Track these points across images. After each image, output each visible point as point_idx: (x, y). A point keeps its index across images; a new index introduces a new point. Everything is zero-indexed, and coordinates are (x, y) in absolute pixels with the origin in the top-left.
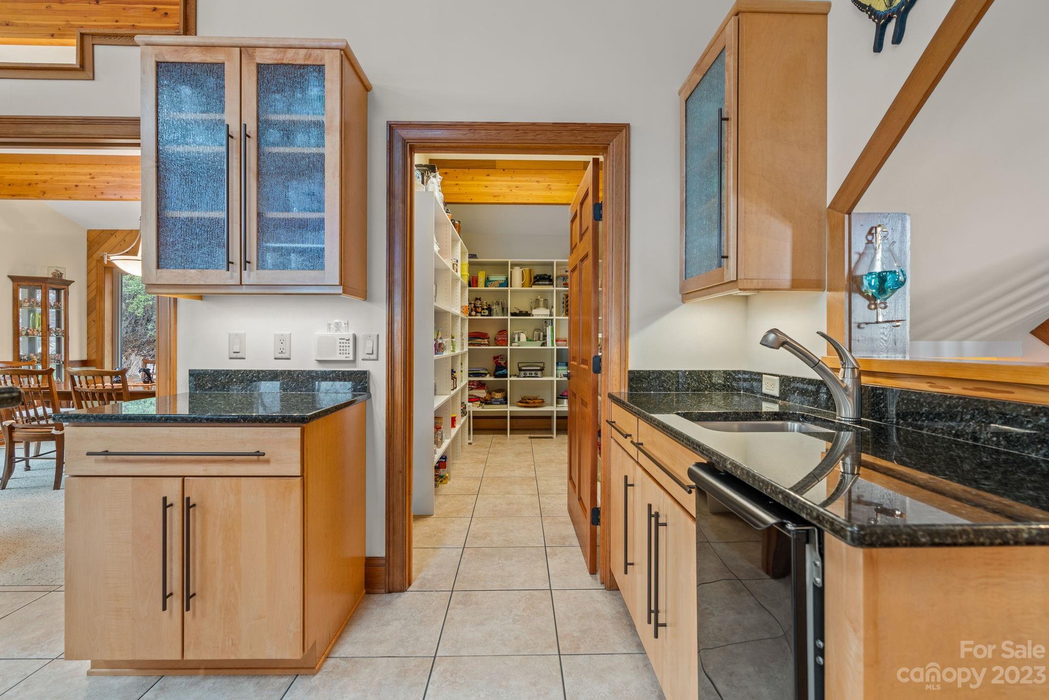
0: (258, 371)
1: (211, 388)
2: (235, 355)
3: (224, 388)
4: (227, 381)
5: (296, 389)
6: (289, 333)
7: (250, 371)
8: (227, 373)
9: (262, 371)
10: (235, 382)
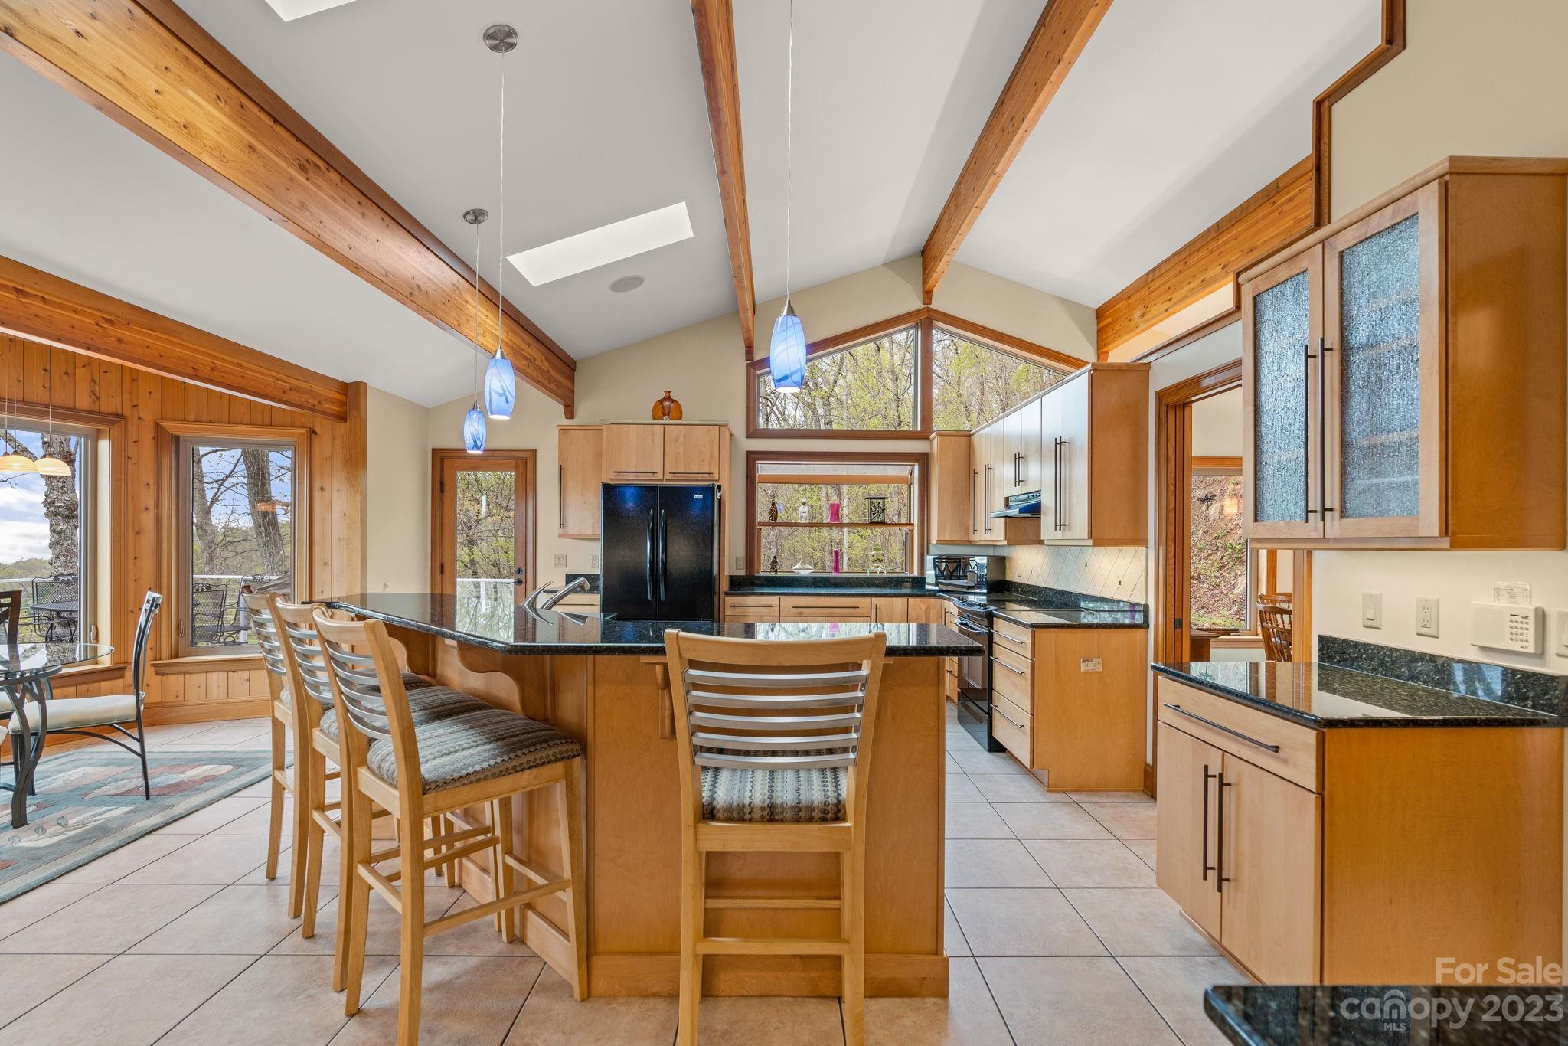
0: (1391, 649)
1: (1339, 661)
2: (1369, 623)
3: (1353, 664)
4: (1356, 655)
5: (1440, 683)
6: (1437, 597)
7: (1382, 647)
8: (1357, 644)
9: (1396, 650)
10: (1365, 659)
